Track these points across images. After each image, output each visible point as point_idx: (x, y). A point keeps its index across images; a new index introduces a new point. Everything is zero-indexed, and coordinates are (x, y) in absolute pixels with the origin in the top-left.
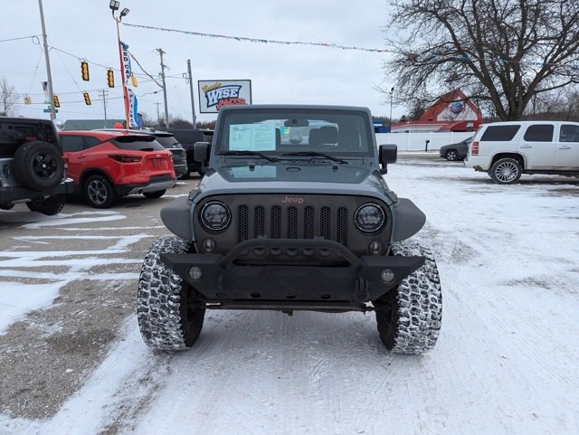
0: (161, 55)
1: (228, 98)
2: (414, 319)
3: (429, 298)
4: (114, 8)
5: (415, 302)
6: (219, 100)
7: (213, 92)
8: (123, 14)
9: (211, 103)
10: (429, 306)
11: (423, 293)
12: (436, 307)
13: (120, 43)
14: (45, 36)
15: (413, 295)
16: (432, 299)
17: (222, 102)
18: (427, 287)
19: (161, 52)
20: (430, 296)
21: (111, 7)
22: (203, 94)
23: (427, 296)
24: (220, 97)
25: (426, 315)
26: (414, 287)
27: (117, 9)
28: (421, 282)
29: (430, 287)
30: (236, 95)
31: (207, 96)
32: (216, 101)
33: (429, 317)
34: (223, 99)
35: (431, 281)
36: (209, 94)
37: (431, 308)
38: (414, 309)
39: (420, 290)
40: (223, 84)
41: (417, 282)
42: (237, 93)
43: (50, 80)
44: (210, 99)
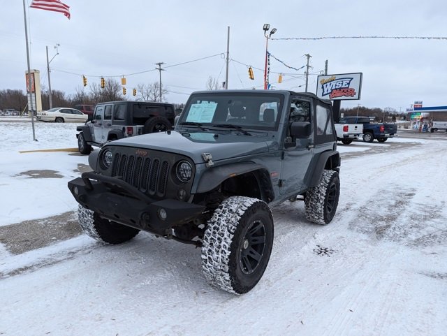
0: (308, 58)
1: (340, 89)
2: (209, 258)
3: (222, 244)
4: (266, 29)
5: (211, 244)
6: (332, 90)
7: (328, 84)
8: (272, 33)
9: (325, 93)
10: (220, 251)
11: (219, 239)
12: (225, 253)
13: (267, 52)
14: (228, 53)
15: (212, 239)
16: (224, 246)
17: (334, 91)
18: (223, 235)
19: (309, 56)
20: (223, 243)
21: (264, 29)
22: (320, 86)
23: (220, 243)
24: (334, 88)
25: (218, 257)
26: (214, 233)
27: (268, 29)
28: (220, 230)
29: (225, 236)
30: (347, 86)
31: (323, 88)
32: (330, 91)
33: (220, 260)
34: (336, 89)
35: (229, 231)
36: (325, 85)
37: (222, 253)
38: (210, 250)
39: (218, 236)
40: (337, 77)
41: (218, 229)
42: (349, 84)
43: (227, 81)
44: (325, 90)
